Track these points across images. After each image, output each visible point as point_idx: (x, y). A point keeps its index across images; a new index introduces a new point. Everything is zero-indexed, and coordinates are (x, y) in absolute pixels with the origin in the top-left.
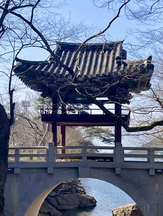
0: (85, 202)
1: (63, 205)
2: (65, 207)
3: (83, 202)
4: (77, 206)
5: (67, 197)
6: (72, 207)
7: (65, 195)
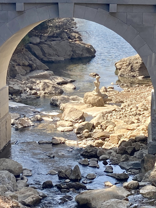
0: (79, 52)
1: (50, 55)
2: (53, 58)
3: (77, 52)
4: (69, 57)
5: (55, 45)
6: (62, 59)
7: (52, 42)
